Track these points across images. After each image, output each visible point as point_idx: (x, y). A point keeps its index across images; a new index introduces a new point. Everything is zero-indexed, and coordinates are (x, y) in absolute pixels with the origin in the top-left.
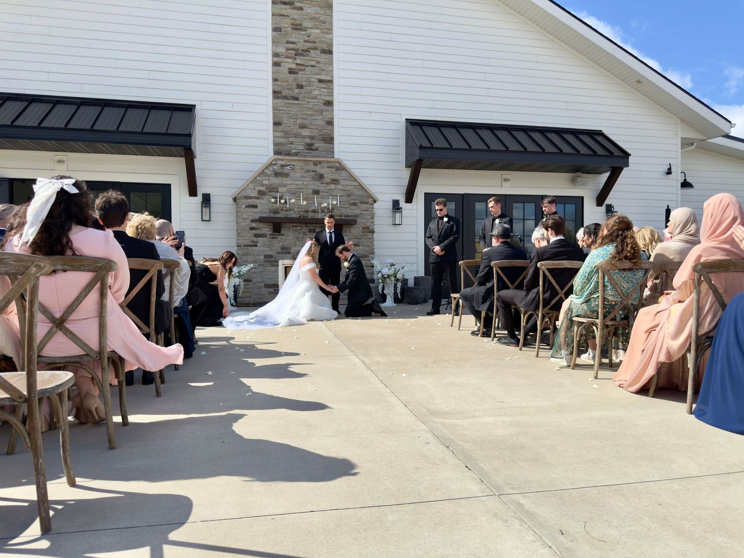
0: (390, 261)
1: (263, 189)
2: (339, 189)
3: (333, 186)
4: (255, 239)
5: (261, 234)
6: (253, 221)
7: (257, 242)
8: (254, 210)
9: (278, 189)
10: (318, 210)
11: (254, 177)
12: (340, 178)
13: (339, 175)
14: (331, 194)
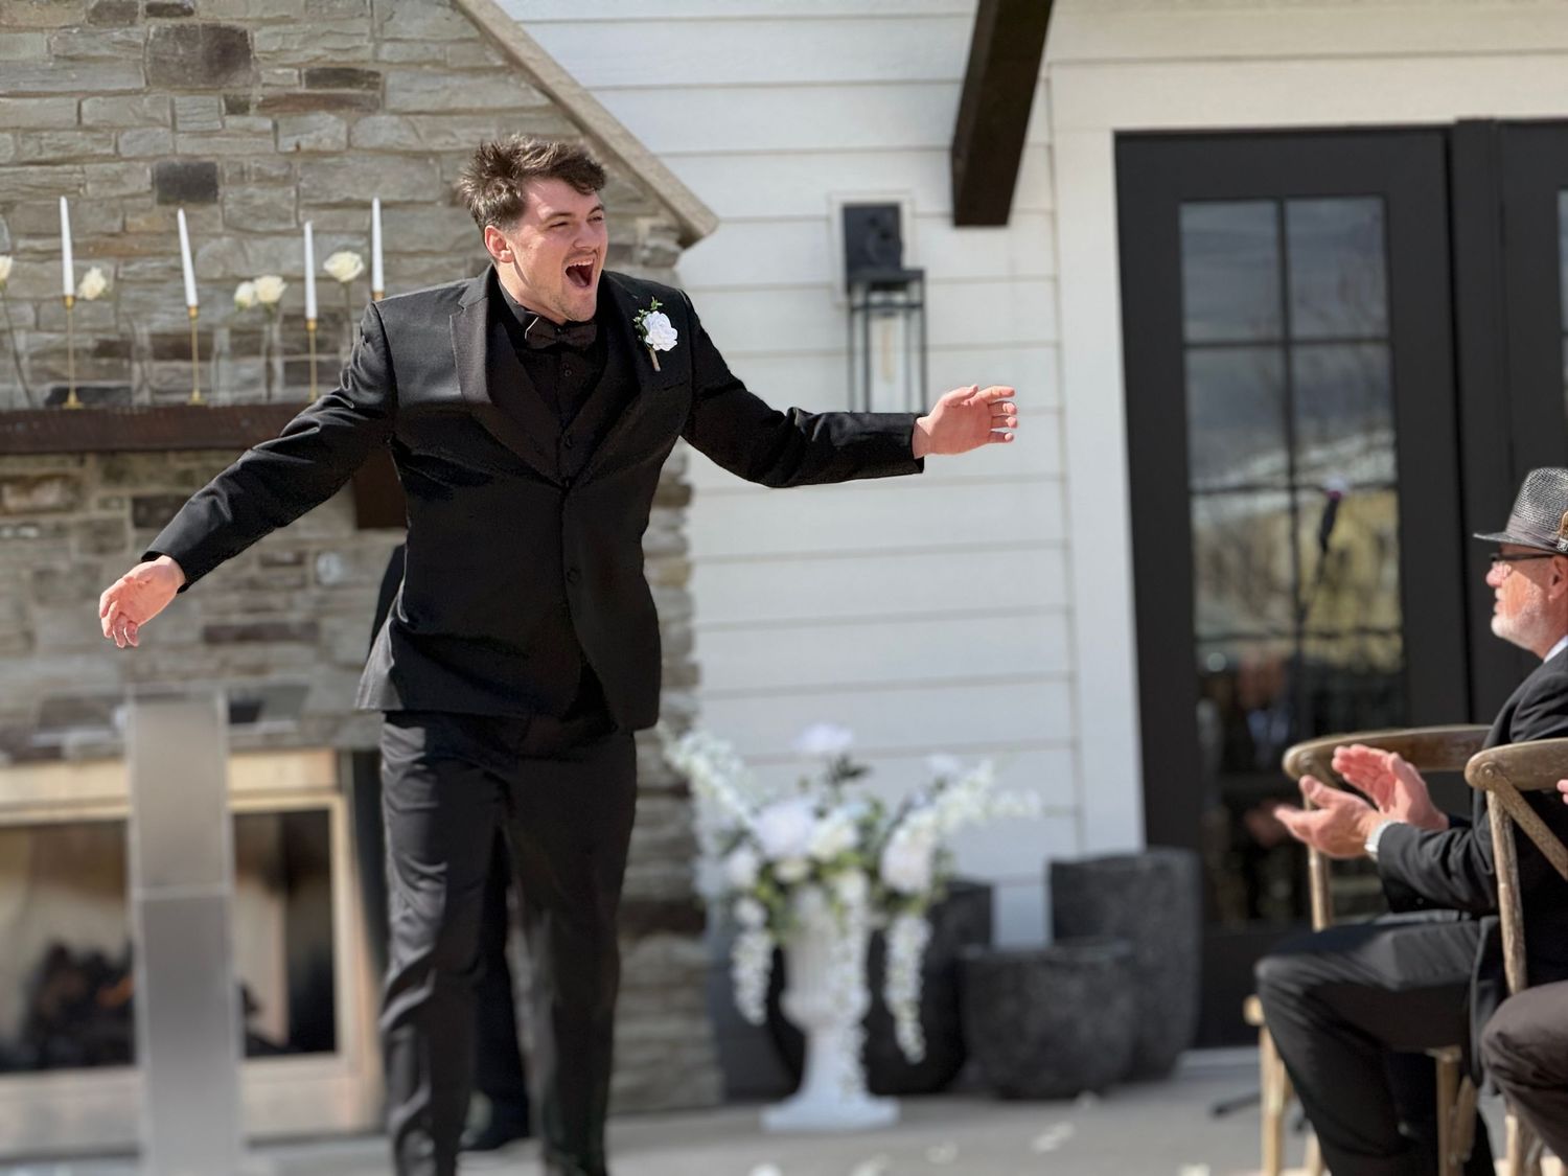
0: (826, 741)
2: (382, 151)
3: (325, 128)
10: (207, 336)
13: (372, 31)
14: (316, 193)
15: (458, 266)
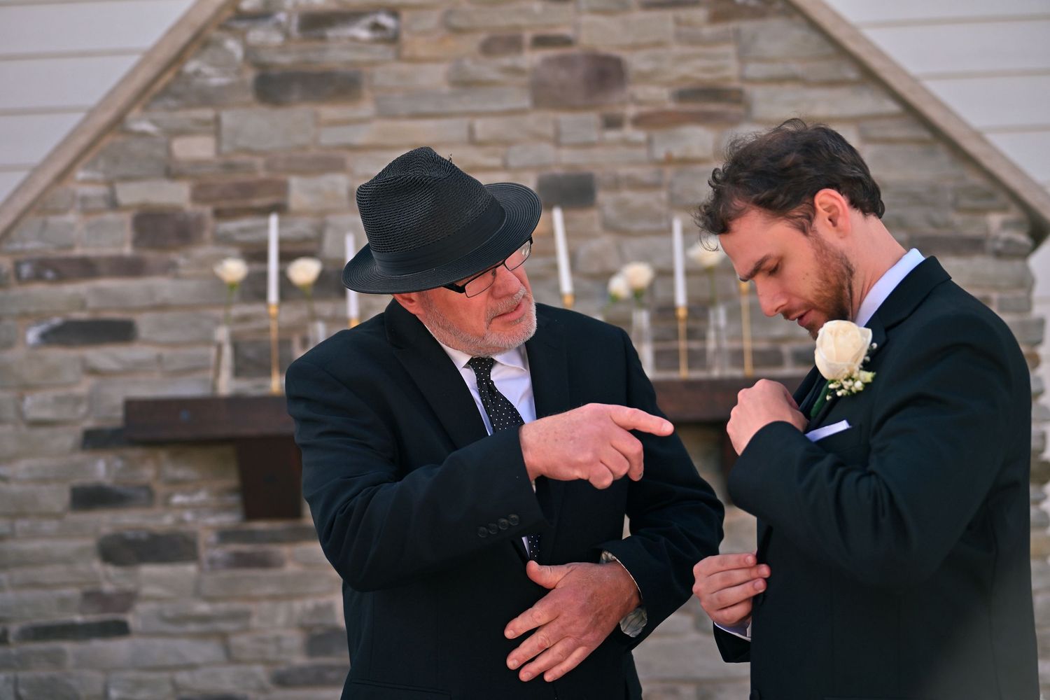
3: (695, 138)
4: (111, 578)
5: (156, 536)
6: (94, 440)
7: (128, 599)
8: (103, 356)
12: (753, 70)
13: (738, 53)
14: (686, 196)
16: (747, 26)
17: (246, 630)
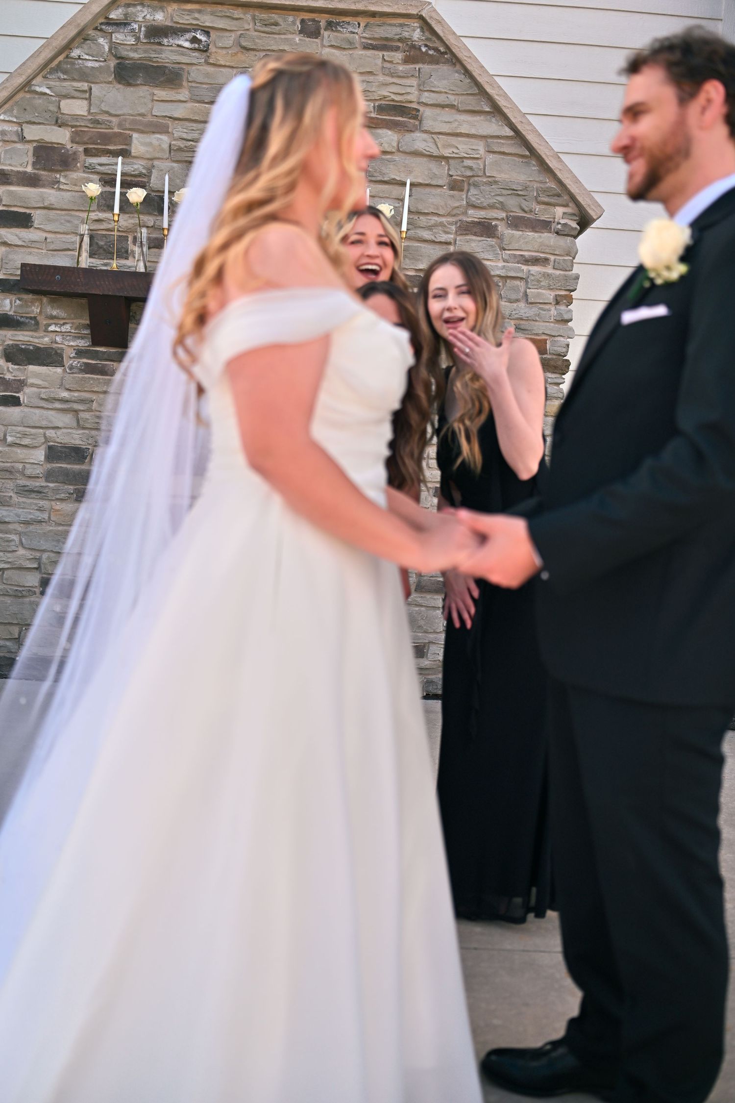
1: (61, 136)
2: (416, 154)
3: (386, 138)
4: (11, 371)
5: (38, 349)
7: (21, 384)
8: (11, 234)
9: (128, 140)
11: (20, 80)
12: (427, 97)
13: (419, 85)
14: (375, 174)
15: (451, 224)
16: (426, 68)
17: (90, 410)
